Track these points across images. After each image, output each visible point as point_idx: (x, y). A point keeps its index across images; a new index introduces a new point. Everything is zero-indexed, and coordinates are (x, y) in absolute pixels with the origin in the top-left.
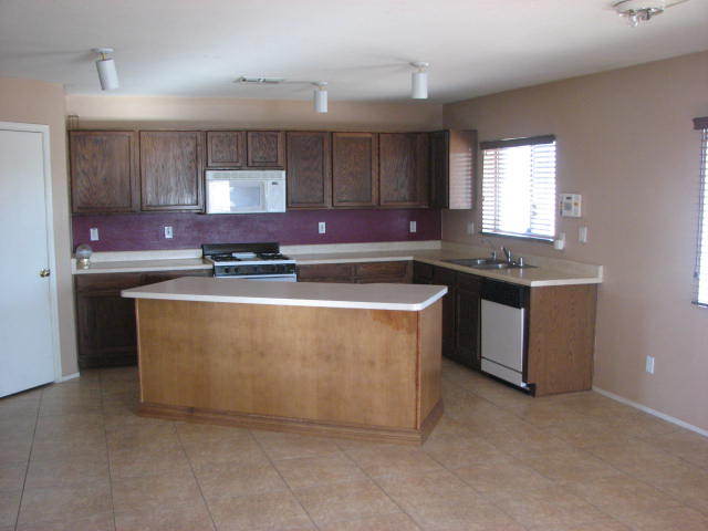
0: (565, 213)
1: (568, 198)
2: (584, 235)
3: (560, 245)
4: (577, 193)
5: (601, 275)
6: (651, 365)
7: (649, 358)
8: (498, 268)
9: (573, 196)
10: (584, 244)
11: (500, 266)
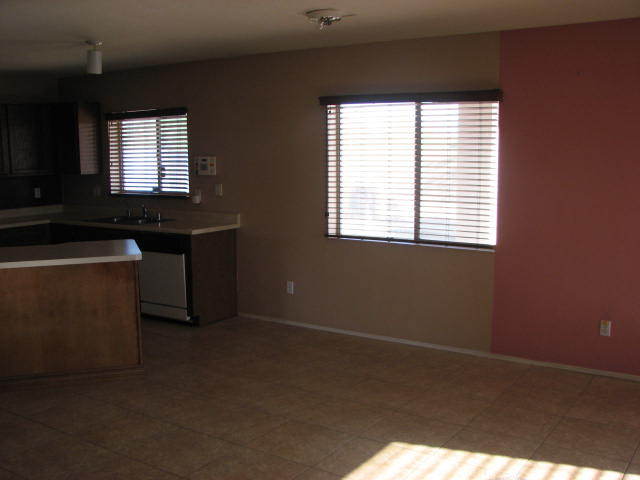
0: (201, 173)
1: (204, 160)
2: (220, 190)
3: (198, 199)
4: (212, 156)
5: (239, 221)
6: (291, 288)
7: (289, 283)
8: (138, 224)
9: (209, 158)
10: (221, 197)
11: (140, 221)
